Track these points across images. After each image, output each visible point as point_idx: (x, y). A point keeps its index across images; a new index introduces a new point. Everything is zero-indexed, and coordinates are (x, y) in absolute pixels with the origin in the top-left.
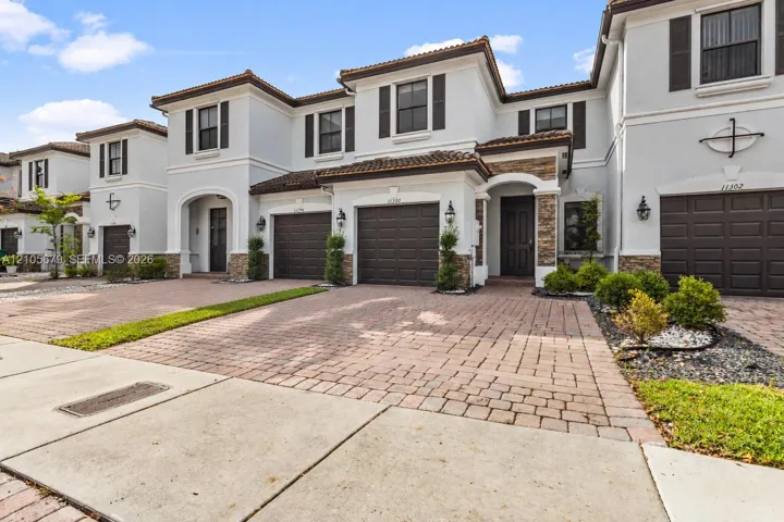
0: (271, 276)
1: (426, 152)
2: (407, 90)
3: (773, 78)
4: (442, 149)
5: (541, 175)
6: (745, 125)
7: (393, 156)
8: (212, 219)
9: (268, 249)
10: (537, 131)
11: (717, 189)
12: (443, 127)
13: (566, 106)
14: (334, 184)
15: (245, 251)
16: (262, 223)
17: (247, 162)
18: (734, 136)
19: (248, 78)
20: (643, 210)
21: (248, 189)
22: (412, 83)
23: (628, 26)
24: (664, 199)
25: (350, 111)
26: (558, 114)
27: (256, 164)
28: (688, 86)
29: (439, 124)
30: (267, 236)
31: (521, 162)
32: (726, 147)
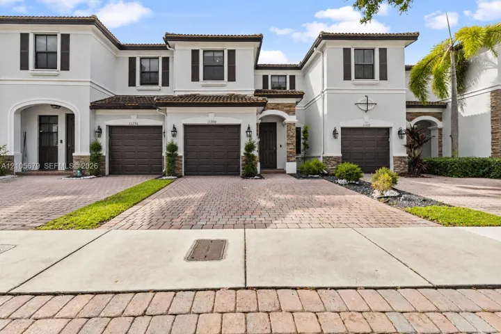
0: (107, 173)
1: (225, 93)
2: (210, 54)
3: (379, 81)
4: (236, 93)
5: (288, 112)
6: (371, 100)
7: (201, 93)
8: (40, 124)
9: (105, 152)
10: (272, 88)
11: (361, 126)
12: (234, 80)
13: (286, 76)
14: (168, 108)
15: (88, 153)
16: (100, 131)
17: (89, 84)
18: (367, 103)
19: (92, 21)
20: (335, 133)
21: (89, 105)
22: (213, 51)
23: (327, 47)
24: (342, 129)
25: (166, 60)
26: (282, 80)
27: (94, 86)
28: (350, 79)
29: (232, 78)
30: (104, 141)
31: (278, 104)
32: (364, 107)
